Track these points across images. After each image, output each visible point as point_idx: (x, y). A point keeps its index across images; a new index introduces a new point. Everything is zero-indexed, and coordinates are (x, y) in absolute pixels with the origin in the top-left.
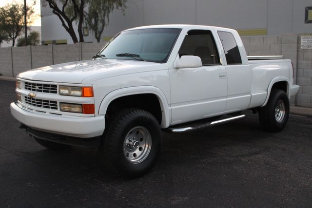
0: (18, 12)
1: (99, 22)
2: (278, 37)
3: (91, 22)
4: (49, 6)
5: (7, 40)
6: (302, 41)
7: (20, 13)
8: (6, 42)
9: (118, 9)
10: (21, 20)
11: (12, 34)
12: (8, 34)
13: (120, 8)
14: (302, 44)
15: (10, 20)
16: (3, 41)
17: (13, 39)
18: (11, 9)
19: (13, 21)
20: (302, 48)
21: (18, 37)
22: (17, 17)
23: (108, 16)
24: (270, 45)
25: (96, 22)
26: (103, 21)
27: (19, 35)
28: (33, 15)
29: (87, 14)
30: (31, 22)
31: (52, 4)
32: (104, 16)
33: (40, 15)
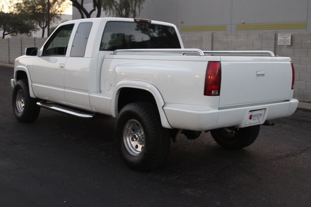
1: (130, 12)
3: (122, 12)
5: (34, 30)
6: (279, 38)
10: (51, 8)
11: (42, 23)
14: (278, 41)
15: (40, 9)
17: (43, 28)
20: (279, 44)
22: (47, 6)
23: (139, 6)
24: (253, 41)
25: (127, 12)
26: (134, 12)
29: (117, 4)
30: (61, 11)
32: (135, 6)
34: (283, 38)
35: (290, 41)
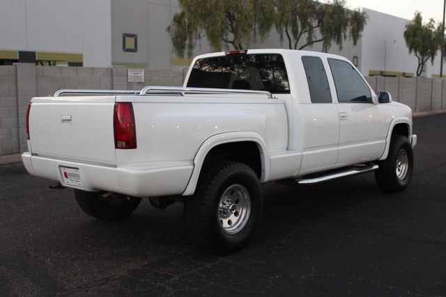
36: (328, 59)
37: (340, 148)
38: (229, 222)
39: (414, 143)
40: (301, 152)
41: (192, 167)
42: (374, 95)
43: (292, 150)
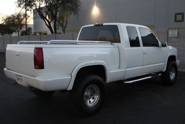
0: (21, 17)
1: (64, 22)
2: (157, 31)
3: (60, 22)
4: (39, 15)
5: (16, 32)
7: (22, 17)
8: (15, 33)
9: (75, 16)
10: (23, 21)
11: (18, 29)
12: (16, 29)
13: (76, 15)
14: (169, 34)
15: (17, 21)
16: (14, 33)
17: (18, 31)
18: (18, 15)
19: (19, 22)
20: (169, 36)
21: (21, 30)
22: (20, 20)
25: (63, 22)
26: (67, 22)
27: (22, 29)
28: (29, 18)
29: (58, 18)
30: (28, 22)
31: (40, 13)
32: (67, 18)
33: (33, 18)
34: (172, 32)
35: (177, 34)
36: (139, 28)
37: (143, 67)
38: (90, 102)
39: (178, 64)
40: (125, 69)
41: (71, 77)
42: (160, 43)
43: (121, 68)
